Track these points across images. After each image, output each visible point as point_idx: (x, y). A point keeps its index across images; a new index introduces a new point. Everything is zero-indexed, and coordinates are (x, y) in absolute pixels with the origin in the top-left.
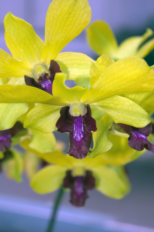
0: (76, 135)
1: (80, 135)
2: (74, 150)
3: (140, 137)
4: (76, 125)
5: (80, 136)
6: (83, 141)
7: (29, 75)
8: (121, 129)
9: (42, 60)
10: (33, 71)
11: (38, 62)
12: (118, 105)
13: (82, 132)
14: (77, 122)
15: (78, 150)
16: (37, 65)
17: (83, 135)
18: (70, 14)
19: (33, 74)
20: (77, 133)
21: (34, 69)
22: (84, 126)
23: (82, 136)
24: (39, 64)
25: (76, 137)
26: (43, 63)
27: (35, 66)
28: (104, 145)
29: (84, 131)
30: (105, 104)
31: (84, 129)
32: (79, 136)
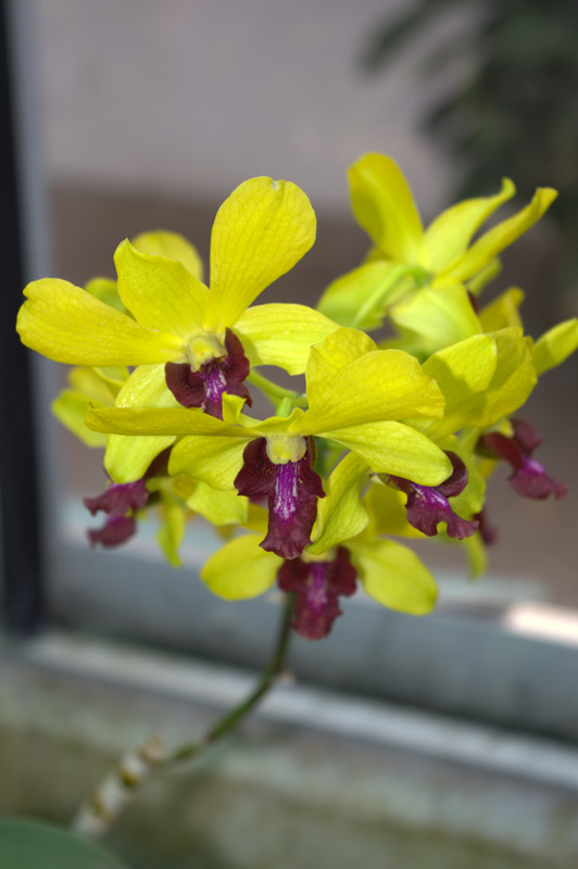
0: (279, 504)
1: (289, 504)
2: (276, 539)
3: (433, 501)
4: (282, 481)
5: (289, 509)
6: (295, 519)
7: (178, 359)
8: (391, 483)
9: (206, 327)
10: (187, 351)
11: (196, 331)
12: (374, 437)
13: (293, 498)
14: (283, 473)
15: (284, 539)
16: (196, 337)
17: (295, 506)
18: (265, 228)
19: (187, 356)
20: (283, 500)
21: (188, 347)
22: (298, 483)
23: (293, 509)
24: (199, 336)
25: (279, 510)
26: (209, 332)
27: (191, 341)
28: (348, 521)
29: (299, 496)
30: (345, 436)
31: (299, 492)
32: (285, 509)
